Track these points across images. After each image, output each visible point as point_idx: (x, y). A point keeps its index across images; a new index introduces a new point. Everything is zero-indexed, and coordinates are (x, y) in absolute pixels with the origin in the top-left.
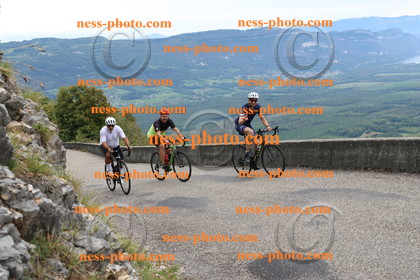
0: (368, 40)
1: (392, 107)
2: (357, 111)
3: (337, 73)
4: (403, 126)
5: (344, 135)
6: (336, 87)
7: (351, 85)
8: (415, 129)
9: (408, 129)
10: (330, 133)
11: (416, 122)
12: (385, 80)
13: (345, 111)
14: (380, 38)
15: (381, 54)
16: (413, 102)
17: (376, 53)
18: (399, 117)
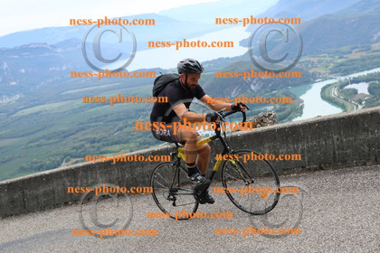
0: (47, 54)
1: (89, 127)
2: (50, 139)
3: (18, 97)
4: (104, 145)
5: (40, 169)
6: (20, 114)
7: (36, 109)
8: (117, 147)
9: (110, 148)
10: (23, 170)
11: (117, 139)
12: (74, 97)
13: (36, 140)
14: (59, 50)
15: (64, 68)
16: (109, 118)
17: (58, 69)
18: (98, 136)
